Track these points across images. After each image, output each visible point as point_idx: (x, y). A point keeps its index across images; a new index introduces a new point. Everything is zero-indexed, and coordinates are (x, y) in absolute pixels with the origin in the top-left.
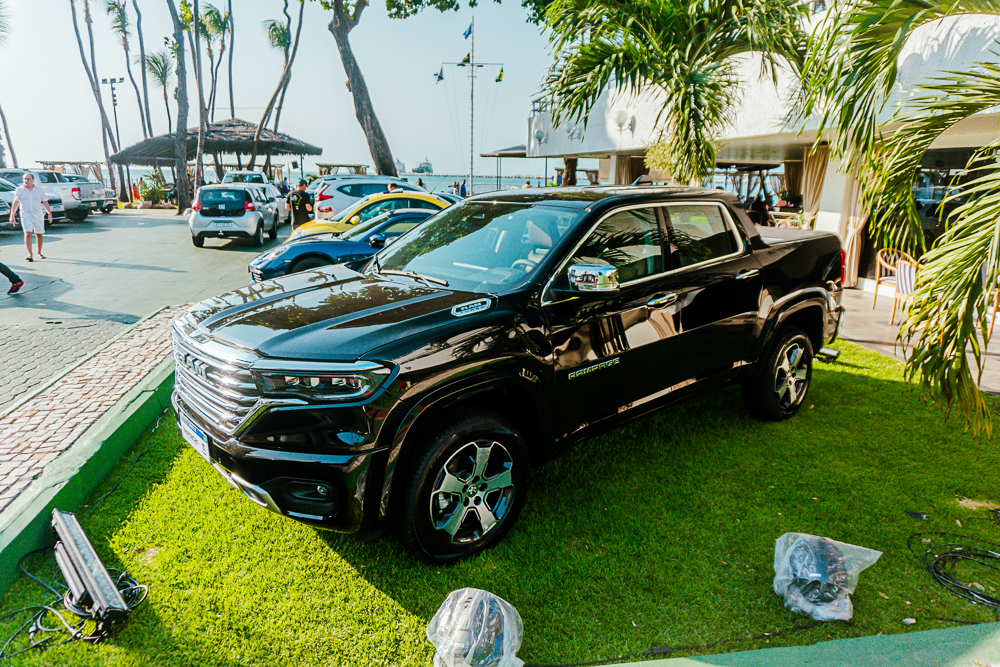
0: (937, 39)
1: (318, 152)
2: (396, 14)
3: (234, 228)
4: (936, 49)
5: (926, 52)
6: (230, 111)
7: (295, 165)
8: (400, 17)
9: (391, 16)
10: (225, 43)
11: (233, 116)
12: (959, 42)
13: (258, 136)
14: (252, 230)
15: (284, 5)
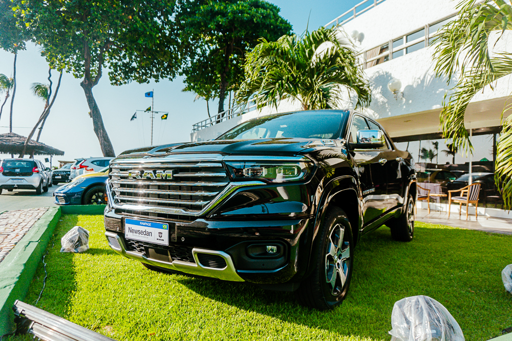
0: (419, 78)
1: (62, 153)
2: (115, 83)
3: (24, 183)
4: (420, 82)
5: (415, 84)
6: (9, 128)
7: (47, 160)
8: (117, 85)
9: (112, 84)
10: (9, 93)
11: (11, 131)
12: (430, 79)
13: (27, 142)
14: (36, 184)
15: (49, 76)
